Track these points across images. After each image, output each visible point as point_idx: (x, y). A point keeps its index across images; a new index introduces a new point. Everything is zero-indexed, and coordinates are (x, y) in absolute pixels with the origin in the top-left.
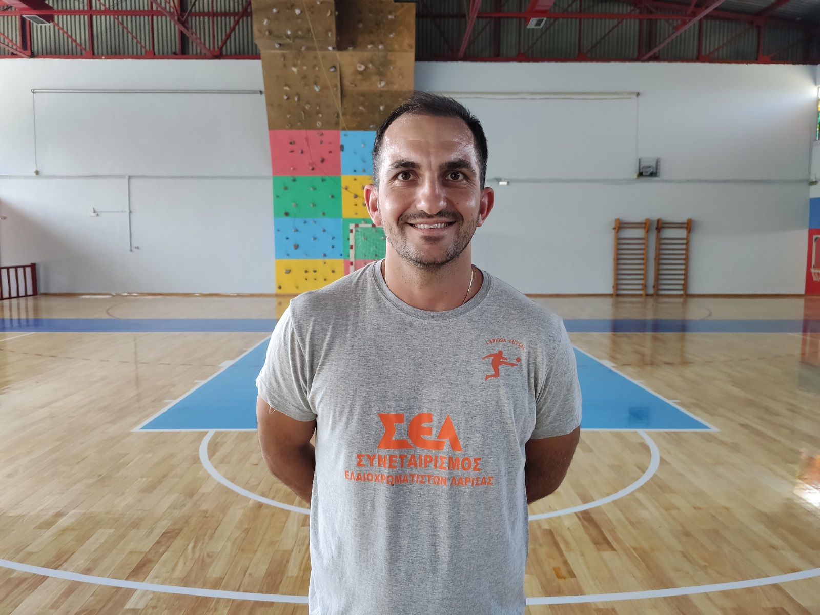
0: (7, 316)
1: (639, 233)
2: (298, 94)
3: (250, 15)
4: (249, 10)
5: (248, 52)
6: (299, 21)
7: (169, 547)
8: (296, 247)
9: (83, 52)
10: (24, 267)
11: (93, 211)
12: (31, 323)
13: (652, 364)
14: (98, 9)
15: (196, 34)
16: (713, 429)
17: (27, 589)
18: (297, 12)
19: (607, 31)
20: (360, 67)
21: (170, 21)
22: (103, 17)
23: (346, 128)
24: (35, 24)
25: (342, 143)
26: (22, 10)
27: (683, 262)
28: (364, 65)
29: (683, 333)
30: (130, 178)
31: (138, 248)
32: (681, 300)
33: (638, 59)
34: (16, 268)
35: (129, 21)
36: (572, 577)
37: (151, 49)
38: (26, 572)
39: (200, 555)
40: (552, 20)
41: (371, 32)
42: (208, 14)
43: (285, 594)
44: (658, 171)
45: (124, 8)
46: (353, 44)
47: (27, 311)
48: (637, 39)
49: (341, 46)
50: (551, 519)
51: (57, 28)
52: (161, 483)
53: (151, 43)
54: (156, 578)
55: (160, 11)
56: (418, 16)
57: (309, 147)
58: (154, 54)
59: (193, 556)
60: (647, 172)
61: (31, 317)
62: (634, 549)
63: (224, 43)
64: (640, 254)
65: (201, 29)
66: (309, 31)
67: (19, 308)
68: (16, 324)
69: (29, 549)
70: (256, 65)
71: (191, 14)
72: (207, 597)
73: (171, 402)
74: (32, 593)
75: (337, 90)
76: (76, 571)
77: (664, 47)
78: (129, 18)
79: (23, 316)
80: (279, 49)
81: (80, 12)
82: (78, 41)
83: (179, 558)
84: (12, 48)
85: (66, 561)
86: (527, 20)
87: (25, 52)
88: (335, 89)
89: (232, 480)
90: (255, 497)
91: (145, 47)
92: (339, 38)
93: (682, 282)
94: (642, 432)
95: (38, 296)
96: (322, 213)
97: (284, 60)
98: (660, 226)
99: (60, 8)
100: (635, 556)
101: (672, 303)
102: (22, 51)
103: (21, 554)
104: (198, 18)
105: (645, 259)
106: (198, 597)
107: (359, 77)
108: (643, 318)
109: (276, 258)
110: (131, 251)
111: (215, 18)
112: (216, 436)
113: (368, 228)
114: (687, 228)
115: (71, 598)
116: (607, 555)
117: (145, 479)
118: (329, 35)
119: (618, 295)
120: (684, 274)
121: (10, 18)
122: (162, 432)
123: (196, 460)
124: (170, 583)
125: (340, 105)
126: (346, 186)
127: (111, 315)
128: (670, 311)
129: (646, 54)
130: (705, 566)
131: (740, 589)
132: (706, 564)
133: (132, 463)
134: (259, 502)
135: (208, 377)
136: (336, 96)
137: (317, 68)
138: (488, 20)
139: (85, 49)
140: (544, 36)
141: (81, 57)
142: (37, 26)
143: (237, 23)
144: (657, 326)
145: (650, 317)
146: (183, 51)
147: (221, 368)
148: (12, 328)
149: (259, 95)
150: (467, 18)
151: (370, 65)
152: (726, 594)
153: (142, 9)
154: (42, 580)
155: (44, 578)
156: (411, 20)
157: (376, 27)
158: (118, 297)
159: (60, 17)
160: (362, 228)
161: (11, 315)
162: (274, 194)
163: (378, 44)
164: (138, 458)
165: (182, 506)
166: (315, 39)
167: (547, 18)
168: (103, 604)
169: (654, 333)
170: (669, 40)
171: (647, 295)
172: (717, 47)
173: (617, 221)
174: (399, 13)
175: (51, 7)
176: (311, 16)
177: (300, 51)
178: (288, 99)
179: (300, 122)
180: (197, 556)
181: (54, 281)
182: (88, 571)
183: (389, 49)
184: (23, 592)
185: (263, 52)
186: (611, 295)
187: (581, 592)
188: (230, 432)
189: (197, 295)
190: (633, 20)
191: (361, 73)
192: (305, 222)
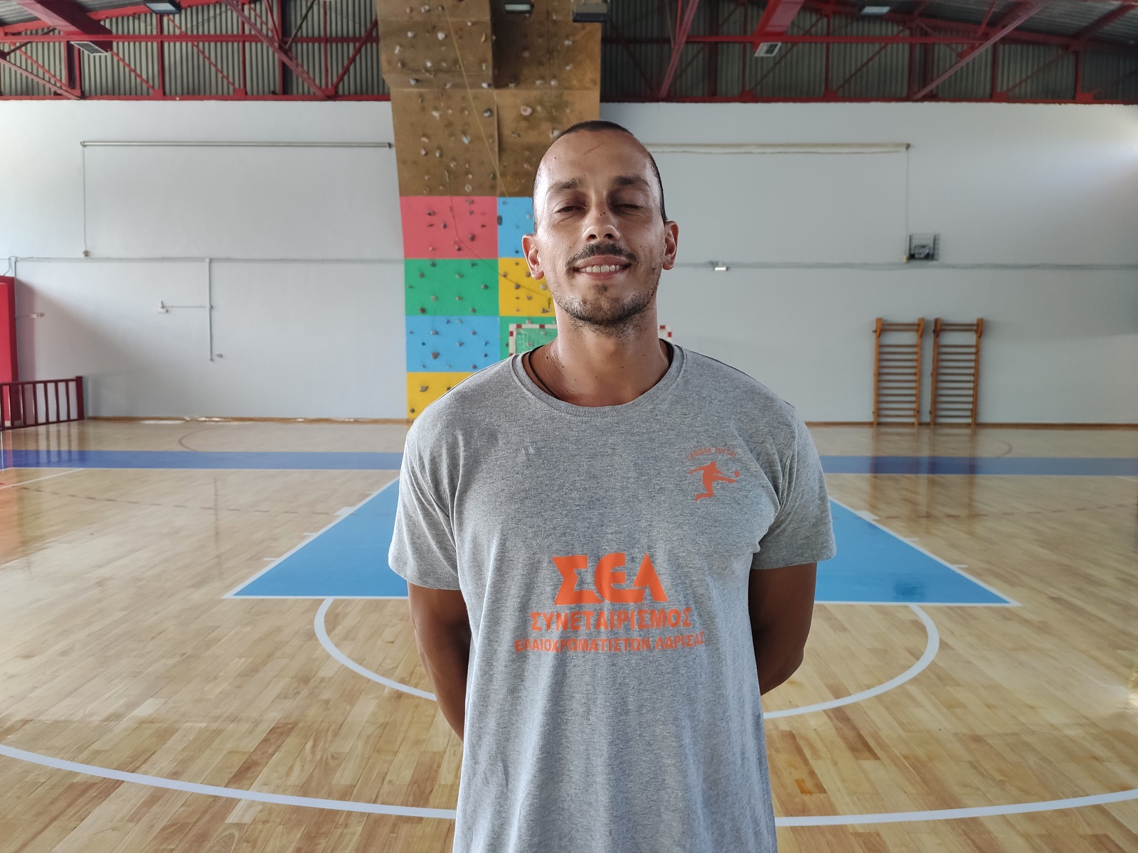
0: (43, 446)
1: (909, 338)
2: (439, 148)
3: (377, 40)
4: (374, 34)
5: (373, 91)
6: (443, 49)
7: (280, 746)
8: (436, 355)
9: (151, 90)
10: (67, 381)
11: (160, 305)
12: (75, 456)
13: (928, 516)
14: (171, 33)
15: (302, 66)
16: (1013, 604)
17: (95, 797)
18: (441, 36)
19: (865, 60)
20: (525, 110)
21: (268, 47)
22: (178, 44)
23: (506, 194)
24: (86, 52)
25: (499, 213)
26: (69, 33)
27: (971, 378)
28: (531, 107)
29: (971, 475)
30: (211, 260)
31: (221, 356)
32: (967, 431)
33: (908, 98)
34: (56, 382)
35: (212, 49)
36: (820, 793)
37: (242, 86)
38: (93, 776)
39: (322, 756)
40: (789, 45)
41: (541, 63)
42: (319, 40)
43: (438, 807)
44: (936, 252)
45: (206, 32)
46: (516, 79)
47: (70, 441)
48: (906, 70)
49: (498, 83)
50: (791, 717)
51: (116, 59)
52: (266, 665)
53: (242, 78)
54: (266, 785)
55: (255, 36)
56: (605, 40)
57: (454, 219)
58: (246, 93)
59: (313, 758)
60: (921, 254)
61: (75, 448)
62: (905, 758)
63: (341, 79)
64: (912, 367)
65: (310, 61)
66: (456, 62)
67: (59, 437)
68: (54, 458)
69: (95, 746)
70: (384, 108)
71: (296, 40)
72: (333, 810)
73: (273, 561)
74: (102, 801)
75: (493, 142)
76: (159, 775)
77: (944, 81)
78: (213, 44)
79: (64, 448)
80: (416, 86)
81: (147, 38)
82: (144, 76)
83: (295, 760)
84: (55, 85)
85: (145, 762)
86: (755, 46)
87: (72, 91)
88: (491, 141)
89: (360, 662)
90: (392, 684)
91: (233, 84)
92: (496, 72)
93: (970, 406)
94: (914, 606)
95: (85, 421)
96: (471, 309)
97: (422, 101)
98: (939, 327)
99: (120, 33)
100: (906, 767)
101: (955, 435)
102: (68, 89)
103: (86, 754)
104: (305, 45)
105: (919, 374)
106: (322, 810)
107: (524, 124)
108: (915, 455)
109: (408, 371)
110: (212, 360)
111: (329, 45)
112: (335, 605)
113: (535, 329)
114: (976, 331)
115: (155, 808)
116: (868, 764)
117: (243, 660)
118: (484, 68)
119: (879, 424)
120: (972, 396)
121: (51, 44)
122: (263, 599)
123: (311, 635)
124: (284, 792)
125: (498, 163)
126: (505, 272)
127: (186, 447)
128: (953, 445)
129: (919, 91)
130: (1002, 780)
131: (1050, 811)
132: (1002, 778)
133: (225, 638)
134: (398, 691)
135: (320, 528)
136: (492, 149)
137: (466, 113)
138: (701, 45)
139: (153, 87)
140: (777, 67)
141: (148, 97)
142: (89, 56)
143: (358, 51)
144: (935, 466)
145: (925, 452)
146: (285, 89)
147: (338, 516)
148: (49, 464)
149: (387, 149)
150: (672, 43)
151: (539, 108)
152: (1030, 817)
153: (230, 32)
154: (116, 786)
155: (118, 783)
156: (596, 46)
157: (548, 56)
158: (192, 424)
159: (121, 44)
160: (526, 329)
161: (48, 445)
162: (406, 283)
163: (550, 80)
164: (233, 632)
165: (295, 694)
166: (464, 73)
167: (783, 42)
168: (199, 816)
169: (931, 476)
170: (952, 72)
171: (921, 424)
172: (1018, 81)
173: (879, 320)
174: (578, 37)
175: (107, 29)
176: (459, 41)
177: (444, 89)
178: (426, 154)
179: (443, 185)
180: (318, 757)
181: (107, 400)
182: (175, 775)
183: (565, 86)
184: (90, 801)
185: (394, 92)
186: (870, 424)
187: (834, 812)
188: (354, 600)
189: (300, 420)
190: (901, 45)
191: (526, 118)
192: (448, 322)
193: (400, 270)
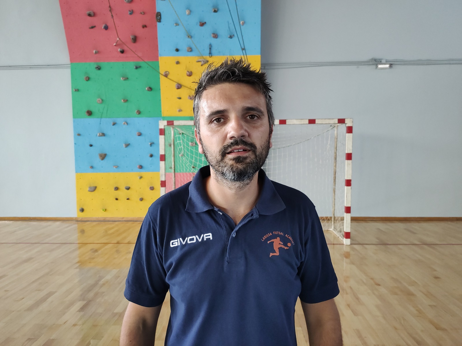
8: (103, 157)
25: (158, 10)
57: (114, 19)
96: (136, 111)
109: (76, 172)
126: (166, 72)
162: (72, 87)
192: (114, 124)
193: (67, 73)
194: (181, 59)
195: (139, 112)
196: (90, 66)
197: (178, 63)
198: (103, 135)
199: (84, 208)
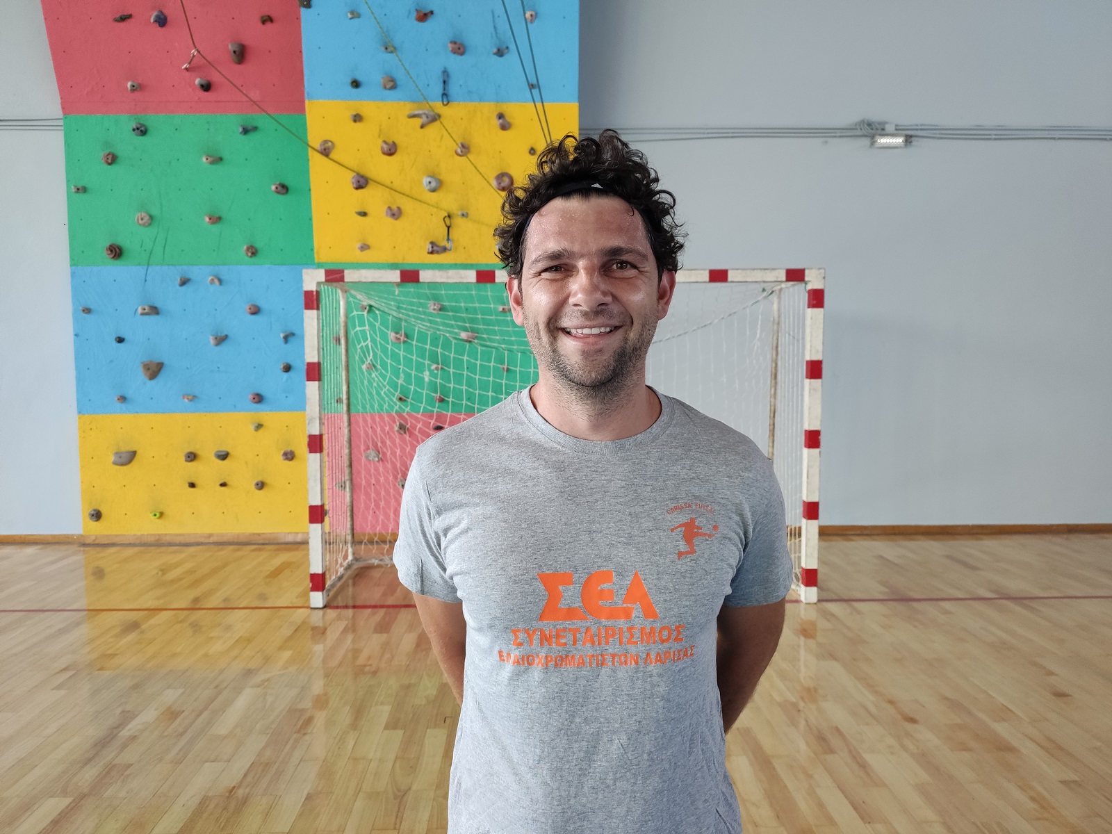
8: (154, 370)
96: (245, 247)
109: (78, 413)
126: (325, 143)
162: (68, 182)
192: (184, 282)
193: (53, 144)
194: (368, 108)
195: (253, 251)
196: (118, 127)
197: (357, 118)
198: (154, 310)
199: (103, 510)
